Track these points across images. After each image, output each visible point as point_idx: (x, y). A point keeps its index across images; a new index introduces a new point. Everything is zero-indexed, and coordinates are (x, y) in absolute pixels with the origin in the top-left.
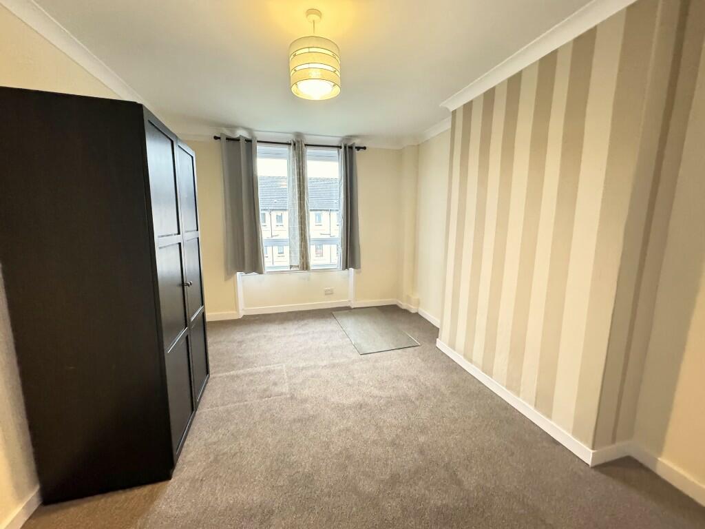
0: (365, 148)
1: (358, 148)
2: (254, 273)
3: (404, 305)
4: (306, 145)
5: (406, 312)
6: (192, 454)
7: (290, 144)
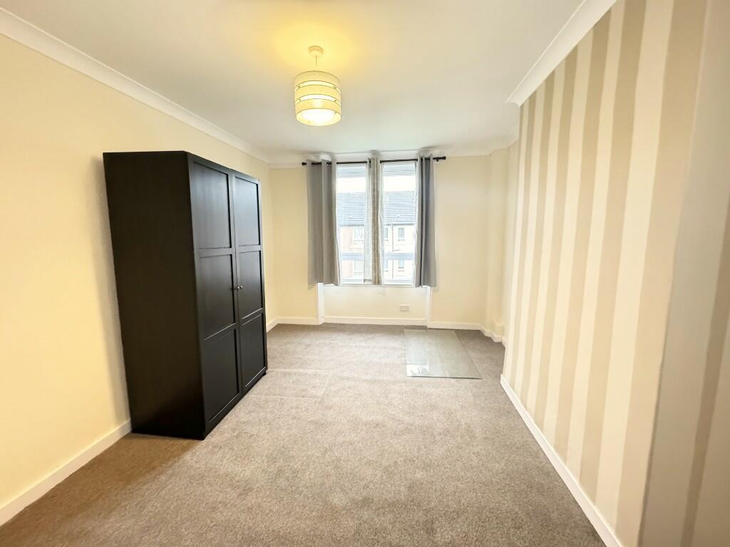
0: (444, 158)
1: (437, 159)
2: (332, 285)
3: (487, 332)
4: (381, 162)
5: (489, 339)
6: (226, 426)
7: (366, 162)
